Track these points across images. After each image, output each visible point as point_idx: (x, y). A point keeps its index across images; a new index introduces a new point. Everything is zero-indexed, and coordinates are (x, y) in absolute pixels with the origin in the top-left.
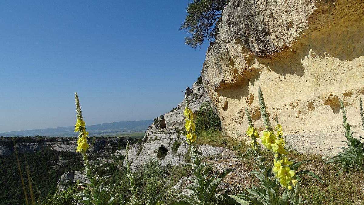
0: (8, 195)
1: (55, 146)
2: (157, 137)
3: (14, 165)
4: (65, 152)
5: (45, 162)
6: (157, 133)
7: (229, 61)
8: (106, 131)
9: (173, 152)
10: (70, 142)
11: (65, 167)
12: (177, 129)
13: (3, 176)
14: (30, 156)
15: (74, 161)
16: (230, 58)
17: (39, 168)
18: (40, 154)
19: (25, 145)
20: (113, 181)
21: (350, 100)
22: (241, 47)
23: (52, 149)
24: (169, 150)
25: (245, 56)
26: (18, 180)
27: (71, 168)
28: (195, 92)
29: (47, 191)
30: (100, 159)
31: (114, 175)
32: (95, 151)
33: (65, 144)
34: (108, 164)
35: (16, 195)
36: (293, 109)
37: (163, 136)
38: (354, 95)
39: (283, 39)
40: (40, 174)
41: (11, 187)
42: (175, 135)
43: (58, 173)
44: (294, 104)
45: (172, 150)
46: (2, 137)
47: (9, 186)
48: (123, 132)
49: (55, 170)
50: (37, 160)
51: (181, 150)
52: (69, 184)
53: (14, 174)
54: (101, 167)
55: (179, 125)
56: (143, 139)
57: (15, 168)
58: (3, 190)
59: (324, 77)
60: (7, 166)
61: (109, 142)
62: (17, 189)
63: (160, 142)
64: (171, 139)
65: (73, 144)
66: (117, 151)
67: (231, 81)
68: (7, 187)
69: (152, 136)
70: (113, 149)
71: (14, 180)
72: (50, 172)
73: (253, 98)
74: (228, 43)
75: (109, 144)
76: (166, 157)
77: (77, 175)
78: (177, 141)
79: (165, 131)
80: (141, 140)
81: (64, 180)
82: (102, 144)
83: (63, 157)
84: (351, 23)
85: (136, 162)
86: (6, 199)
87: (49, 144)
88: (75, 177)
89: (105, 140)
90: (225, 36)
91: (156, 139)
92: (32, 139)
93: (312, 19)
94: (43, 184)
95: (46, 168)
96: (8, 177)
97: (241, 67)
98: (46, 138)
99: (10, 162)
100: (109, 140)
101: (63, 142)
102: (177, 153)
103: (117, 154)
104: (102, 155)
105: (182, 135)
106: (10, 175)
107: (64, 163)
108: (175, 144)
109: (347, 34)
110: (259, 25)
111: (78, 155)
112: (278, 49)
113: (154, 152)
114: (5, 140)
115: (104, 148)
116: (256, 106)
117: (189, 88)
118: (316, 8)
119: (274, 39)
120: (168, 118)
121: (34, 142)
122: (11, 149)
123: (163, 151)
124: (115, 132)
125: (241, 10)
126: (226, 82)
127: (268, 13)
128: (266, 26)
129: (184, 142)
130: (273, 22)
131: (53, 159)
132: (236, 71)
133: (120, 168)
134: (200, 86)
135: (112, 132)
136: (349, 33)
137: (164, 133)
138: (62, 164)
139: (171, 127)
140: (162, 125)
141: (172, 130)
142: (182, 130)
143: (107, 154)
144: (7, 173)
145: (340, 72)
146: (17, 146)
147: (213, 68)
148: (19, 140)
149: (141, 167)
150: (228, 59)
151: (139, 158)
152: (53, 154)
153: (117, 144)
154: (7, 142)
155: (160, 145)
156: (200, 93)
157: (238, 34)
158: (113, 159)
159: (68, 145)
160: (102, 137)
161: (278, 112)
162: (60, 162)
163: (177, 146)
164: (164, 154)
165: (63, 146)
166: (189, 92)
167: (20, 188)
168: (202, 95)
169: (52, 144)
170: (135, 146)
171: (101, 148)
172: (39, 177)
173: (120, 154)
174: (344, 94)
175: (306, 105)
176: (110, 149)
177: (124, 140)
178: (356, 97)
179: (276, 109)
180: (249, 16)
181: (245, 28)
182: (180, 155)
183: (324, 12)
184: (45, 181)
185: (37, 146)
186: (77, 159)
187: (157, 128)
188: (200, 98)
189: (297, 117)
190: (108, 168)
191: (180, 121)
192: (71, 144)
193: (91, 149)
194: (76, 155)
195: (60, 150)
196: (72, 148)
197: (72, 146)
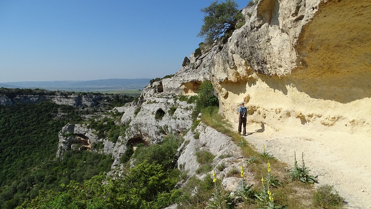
0: (12, 141)
1: (55, 99)
2: (155, 100)
3: (16, 115)
4: (64, 105)
5: (46, 113)
6: (155, 97)
7: (233, 66)
8: (101, 87)
9: (170, 115)
10: (69, 96)
11: (64, 120)
12: (174, 94)
13: (7, 124)
14: (31, 107)
15: (73, 114)
16: (234, 64)
17: (40, 118)
18: (40, 106)
19: (25, 97)
20: (111, 134)
21: (311, 119)
22: (244, 61)
23: (52, 101)
24: (166, 113)
25: (247, 68)
26: (20, 129)
27: (70, 120)
28: (192, 62)
29: (48, 140)
30: (97, 114)
31: (111, 129)
32: (92, 106)
33: (64, 98)
34: (106, 120)
35: (19, 142)
36: (277, 114)
37: (161, 100)
38: (314, 117)
39: (275, 70)
40: (41, 124)
41: (14, 135)
42: (172, 100)
43: (58, 124)
44: (278, 110)
45: (169, 113)
46: (3, 88)
47: (13, 134)
48: (118, 88)
49: (55, 121)
50: (38, 111)
51: (177, 114)
52: (70, 135)
53: (16, 123)
54: (100, 121)
55: (176, 90)
56: (139, 98)
57: (17, 118)
58: (7, 137)
59: (298, 101)
60: (9, 115)
61: (105, 98)
62: (20, 136)
63: (158, 105)
64: (168, 103)
65: (72, 99)
66: (114, 108)
67: (233, 81)
68: (11, 135)
69: (150, 98)
70: (109, 105)
71: (17, 129)
72: (50, 123)
73: (249, 98)
74: (234, 54)
75: (105, 100)
76: (163, 119)
77: (77, 128)
78: (174, 105)
79: (162, 96)
80: (137, 99)
81: (65, 131)
82: (99, 100)
83: (62, 110)
84: (317, 76)
85: (135, 121)
86: (10, 145)
87: (49, 97)
88: (75, 129)
89: (102, 96)
90: (232, 49)
91: (155, 102)
92: (32, 92)
93: (293, 71)
94: (44, 133)
95: (46, 120)
96: (11, 125)
97: (243, 74)
98: (46, 92)
99: (12, 112)
100: (105, 96)
101: (62, 96)
102: (174, 116)
103: (115, 110)
104: (100, 110)
105: (178, 100)
106: (13, 124)
107: (63, 116)
108: (172, 108)
109: (314, 80)
110: (260, 56)
111: (77, 109)
112: (271, 75)
113: (153, 113)
114: (6, 91)
115: (100, 104)
116: (251, 106)
117: (186, 58)
118: (296, 66)
119: (269, 68)
120: (165, 84)
121: (34, 95)
122: (12, 100)
123: (160, 114)
124: (110, 88)
125: (248, 41)
126: (229, 80)
127: (267, 52)
128: (264, 58)
129: (180, 107)
130: (269, 58)
131: (53, 111)
132: (238, 74)
133: (117, 124)
134: (197, 57)
135: (107, 88)
136: (315, 80)
137: (162, 97)
138: (61, 116)
139: (168, 92)
140: (160, 89)
141: (169, 95)
142: (179, 96)
143: (103, 109)
144: (10, 121)
145: (308, 101)
146: (18, 97)
147: (219, 66)
148: (20, 92)
149: (139, 126)
150: (233, 65)
151: (138, 118)
152: (53, 107)
153: (113, 100)
154: (8, 93)
155: (158, 108)
156: (197, 64)
157: (243, 55)
158: (110, 115)
159: (67, 99)
160: (99, 94)
161: (266, 112)
162: (59, 114)
163: (173, 110)
164: (161, 116)
165: (62, 99)
166: (186, 61)
167: (22, 136)
168: (198, 66)
169: (52, 98)
170: (131, 104)
171: (98, 103)
172: (40, 127)
173: (117, 111)
174: (308, 115)
175: (285, 113)
176: (106, 105)
177: (120, 97)
178: (315, 118)
179: (265, 110)
180: (253, 47)
181: (249, 53)
182: (176, 118)
183: (301, 69)
184: (46, 131)
185: (37, 98)
186: (75, 112)
187: (155, 92)
188: (197, 68)
189: (278, 120)
190: (106, 123)
191: (177, 87)
192: (70, 98)
193: (89, 104)
194: (75, 109)
195: (59, 103)
196: (71, 102)
197: (71, 100)
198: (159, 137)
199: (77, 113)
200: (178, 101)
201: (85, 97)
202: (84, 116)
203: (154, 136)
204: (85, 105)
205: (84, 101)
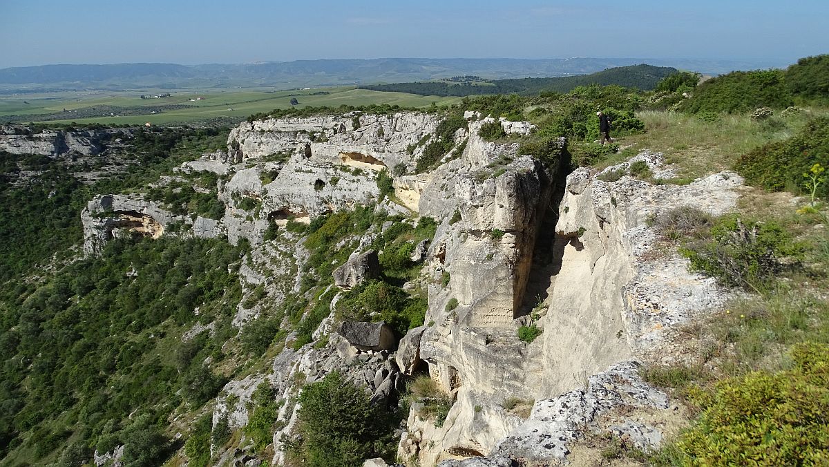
1: (3, 143)
4: (30, 155)
9: (332, 185)
10: (35, 136)
12: (331, 163)
15: (56, 173)
24: (326, 183)
27: (53, 185)
32: (93, 154)
33: (24, 139)
37: (318, 170)
42: (332, 170)
49: (20, 190)
51: (341, 185)
52: (106, 214)
61: (116, 136)
63: (315, 175)
64: (328, 174)
65: (45, 140)
72: (10, 193)
75: (117, 140)
76: (324, 190)
78: (335, 176)
81: (96, 209)
82: (103, 139)
83: (27, 165)
88: (115, 203)
89: (107, 131)
91: (311, 171)
100: (114, 131)
101: (19, 135)
102: (337, 187)
104: (111, 160)
107: (34, 177)
111: (60, 161)
113: (310, 184)
115: (109, 147)
123: (320, 184)
129: (344, 179)
131: (6, 168)
138: (30, 179)
142: (338, 165)
152: (2, 159)
153: (132, 139)
155: (316, 178)
159: (32, 142)
162: (23, 175)
163: (335, 181)
164: (322, 187)
165: (20, 143)
171: (104, 147)
173: (191, 168)
176: (122, 149)
182: (341, 189)
186: (59, 169)
187: (304, 158)
190: (178, 190)
192: (39, 139)
193: (85, 150)
194: (56, 160)
195: (16, 151)
196: (44, 148)
197: (42, 143)
198: (321, 208)
199: (64, 169)
200: (338, 171)
201: (73, 136)
202: (80, 175)
203: (316, 207)
204: (77, 152)
205: (73, 144)
